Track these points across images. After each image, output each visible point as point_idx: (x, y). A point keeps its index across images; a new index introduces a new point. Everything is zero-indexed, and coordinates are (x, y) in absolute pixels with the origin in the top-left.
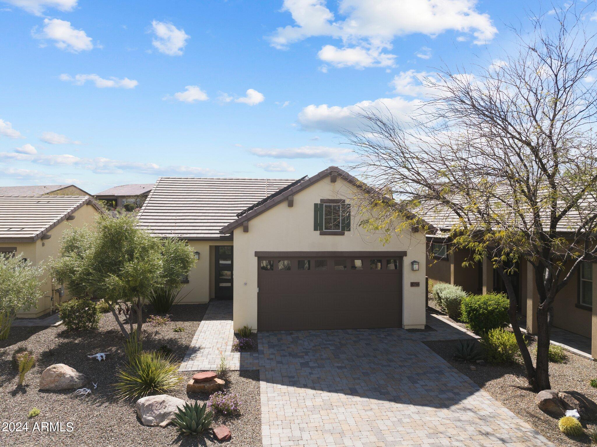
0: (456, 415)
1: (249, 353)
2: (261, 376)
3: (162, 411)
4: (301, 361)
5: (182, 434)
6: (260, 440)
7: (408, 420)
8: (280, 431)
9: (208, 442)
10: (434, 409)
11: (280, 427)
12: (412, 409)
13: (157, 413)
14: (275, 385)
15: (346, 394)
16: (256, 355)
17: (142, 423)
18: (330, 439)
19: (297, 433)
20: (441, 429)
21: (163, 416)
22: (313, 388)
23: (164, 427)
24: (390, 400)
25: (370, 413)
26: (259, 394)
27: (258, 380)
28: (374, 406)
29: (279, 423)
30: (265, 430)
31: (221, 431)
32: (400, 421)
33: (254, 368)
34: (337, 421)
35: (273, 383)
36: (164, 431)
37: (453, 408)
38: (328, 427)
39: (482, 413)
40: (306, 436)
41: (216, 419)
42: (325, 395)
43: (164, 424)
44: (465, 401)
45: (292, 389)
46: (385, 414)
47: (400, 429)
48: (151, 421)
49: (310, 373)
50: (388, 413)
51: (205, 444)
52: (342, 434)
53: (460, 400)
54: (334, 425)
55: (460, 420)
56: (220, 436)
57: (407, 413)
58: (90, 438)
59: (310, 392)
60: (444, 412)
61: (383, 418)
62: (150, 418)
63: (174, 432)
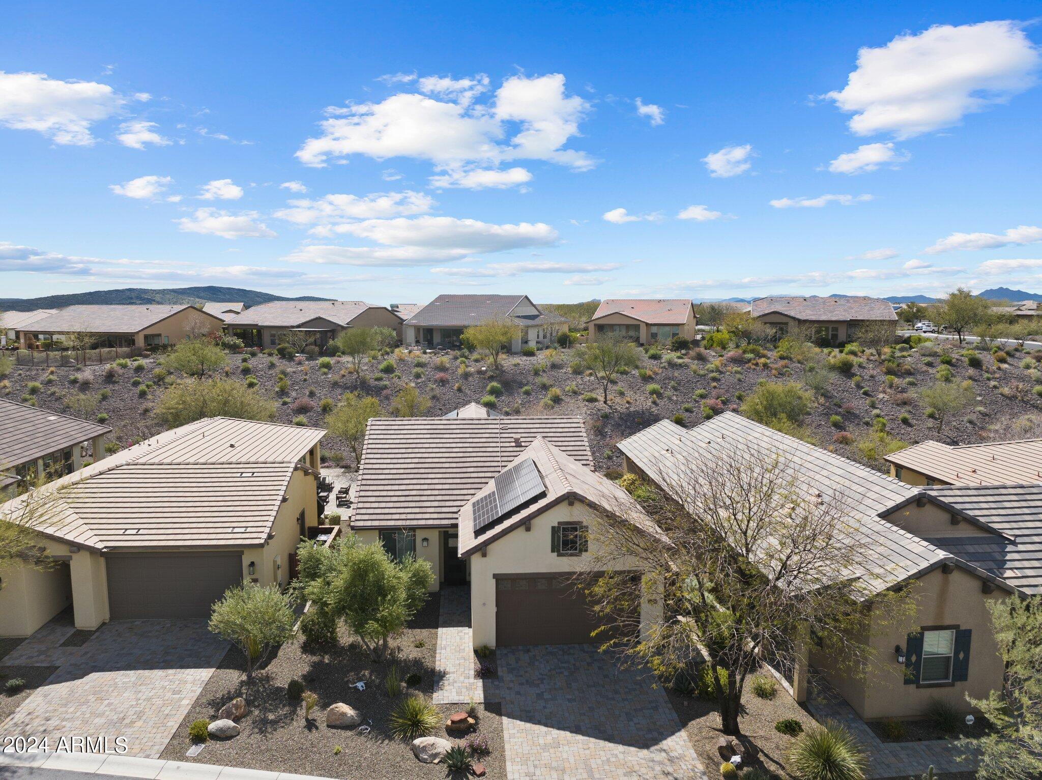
0: (653, 755)
1: (490, 680)
2: (503, 710)
3: (434, 752)
4: (537, 692)
5: (450, 770)
6: (506, 775)
7: (614, 759)
8: (519, 767)
9: (470, 777)
10: (637, 749)
11: (520, 764)
12: (621, 748)
13: (430, 753)
14: (515, 721)
15: (571, 732)
16: (496, 683)
17: (419, 760)
18: (555, 775)
19: (532, 769)
20: (636, 768)
21: (435, 755)
22: (546, 725)
23: (437, 764)
24: (605, 739)
25: (587, 752)
26: (502, 730)
27: (500, 714)
28: (591, 745)
29: (519, 760)
30: (509, 767)
31: (478, 767)
32: (608, 760)
33: (497, 701)
34: (561, 759)
35: (513, 718)
36: (438, 767)
37: (652, 749)
38: (554, 764)
39: (672, 754)
40: (538, 772)
41: (472, 756)
42: (555, 732)
43: (436, 761)
44: (664, 742)
45: (528, 725)
46: (598, 753)
47: (606, 767)
48: (427, 759)
49: (545, 707)
50: (601, 752)
51: (468, 778)
52: (563, 771)
53: (661, 741)
54: (560, 763)
55: (653, 761)
56: (478, 773)
57: (615, 752)
58: (387, 772)
59: (543, 729)
60: (644, 753)
61: (597, 757)
62: (426, 757)
63: (445, 769)
